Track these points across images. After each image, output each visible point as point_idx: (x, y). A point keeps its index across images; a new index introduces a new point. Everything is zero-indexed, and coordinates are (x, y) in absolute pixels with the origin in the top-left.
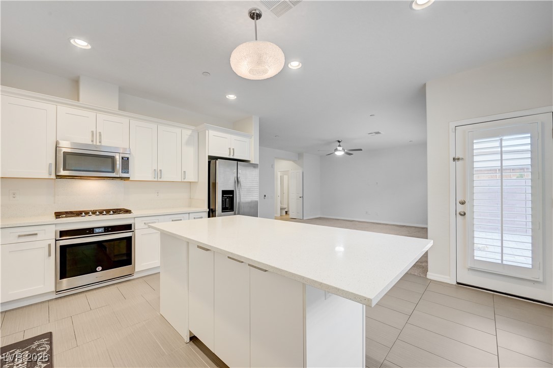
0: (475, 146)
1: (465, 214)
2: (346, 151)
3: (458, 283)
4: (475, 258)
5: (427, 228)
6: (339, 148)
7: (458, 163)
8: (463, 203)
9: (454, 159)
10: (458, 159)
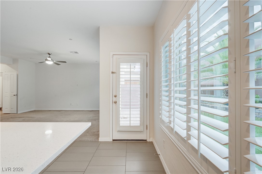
0: (121, 67)
1: (116, 102)
2: (54, 61)
3: (113, 140)
4: (121, 125)
5: (99, 111)
6: (48, 59)
7: (114, 75)
8: (115, 96)
9: (112, 72)
10: (114, 73)
